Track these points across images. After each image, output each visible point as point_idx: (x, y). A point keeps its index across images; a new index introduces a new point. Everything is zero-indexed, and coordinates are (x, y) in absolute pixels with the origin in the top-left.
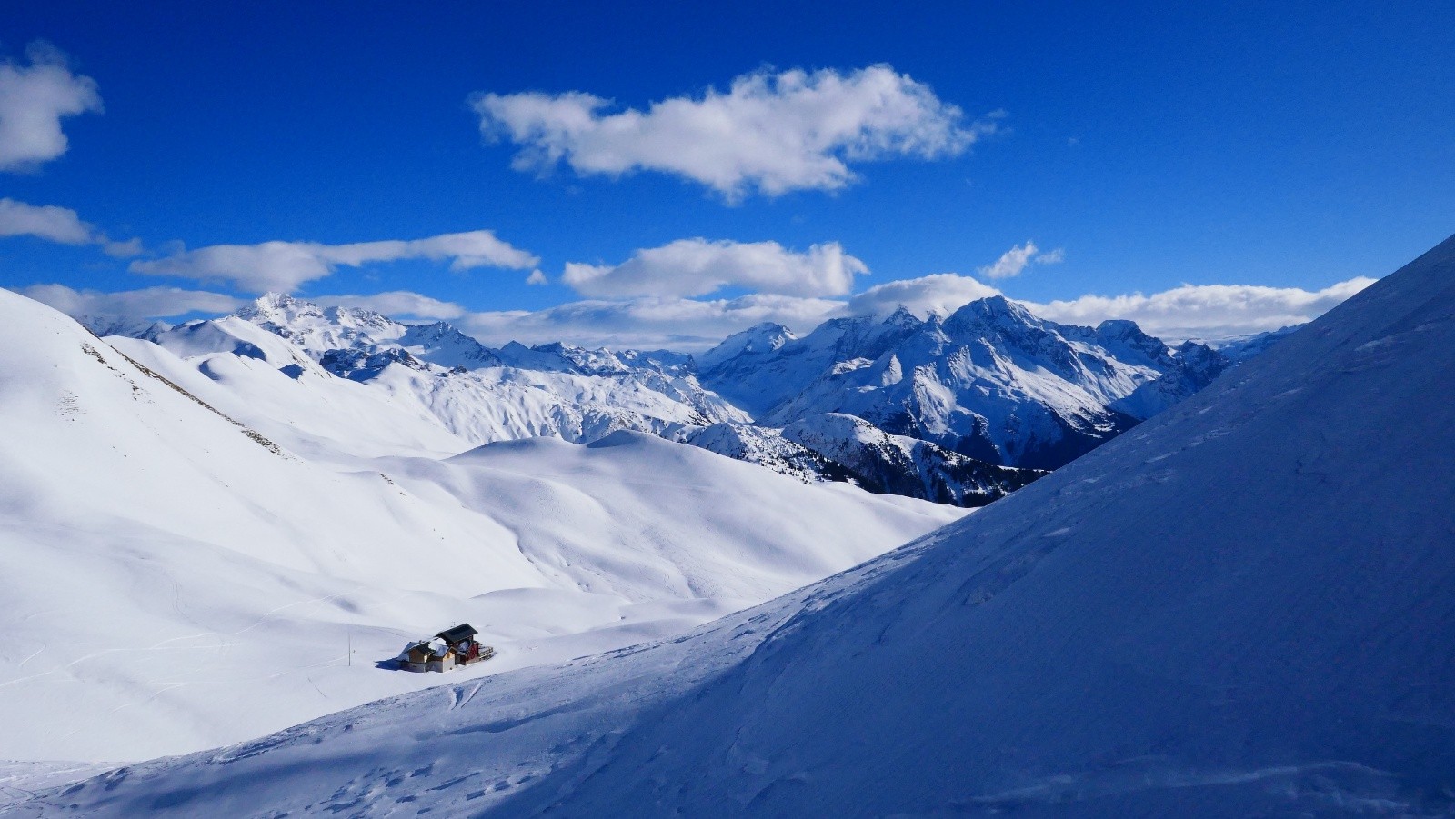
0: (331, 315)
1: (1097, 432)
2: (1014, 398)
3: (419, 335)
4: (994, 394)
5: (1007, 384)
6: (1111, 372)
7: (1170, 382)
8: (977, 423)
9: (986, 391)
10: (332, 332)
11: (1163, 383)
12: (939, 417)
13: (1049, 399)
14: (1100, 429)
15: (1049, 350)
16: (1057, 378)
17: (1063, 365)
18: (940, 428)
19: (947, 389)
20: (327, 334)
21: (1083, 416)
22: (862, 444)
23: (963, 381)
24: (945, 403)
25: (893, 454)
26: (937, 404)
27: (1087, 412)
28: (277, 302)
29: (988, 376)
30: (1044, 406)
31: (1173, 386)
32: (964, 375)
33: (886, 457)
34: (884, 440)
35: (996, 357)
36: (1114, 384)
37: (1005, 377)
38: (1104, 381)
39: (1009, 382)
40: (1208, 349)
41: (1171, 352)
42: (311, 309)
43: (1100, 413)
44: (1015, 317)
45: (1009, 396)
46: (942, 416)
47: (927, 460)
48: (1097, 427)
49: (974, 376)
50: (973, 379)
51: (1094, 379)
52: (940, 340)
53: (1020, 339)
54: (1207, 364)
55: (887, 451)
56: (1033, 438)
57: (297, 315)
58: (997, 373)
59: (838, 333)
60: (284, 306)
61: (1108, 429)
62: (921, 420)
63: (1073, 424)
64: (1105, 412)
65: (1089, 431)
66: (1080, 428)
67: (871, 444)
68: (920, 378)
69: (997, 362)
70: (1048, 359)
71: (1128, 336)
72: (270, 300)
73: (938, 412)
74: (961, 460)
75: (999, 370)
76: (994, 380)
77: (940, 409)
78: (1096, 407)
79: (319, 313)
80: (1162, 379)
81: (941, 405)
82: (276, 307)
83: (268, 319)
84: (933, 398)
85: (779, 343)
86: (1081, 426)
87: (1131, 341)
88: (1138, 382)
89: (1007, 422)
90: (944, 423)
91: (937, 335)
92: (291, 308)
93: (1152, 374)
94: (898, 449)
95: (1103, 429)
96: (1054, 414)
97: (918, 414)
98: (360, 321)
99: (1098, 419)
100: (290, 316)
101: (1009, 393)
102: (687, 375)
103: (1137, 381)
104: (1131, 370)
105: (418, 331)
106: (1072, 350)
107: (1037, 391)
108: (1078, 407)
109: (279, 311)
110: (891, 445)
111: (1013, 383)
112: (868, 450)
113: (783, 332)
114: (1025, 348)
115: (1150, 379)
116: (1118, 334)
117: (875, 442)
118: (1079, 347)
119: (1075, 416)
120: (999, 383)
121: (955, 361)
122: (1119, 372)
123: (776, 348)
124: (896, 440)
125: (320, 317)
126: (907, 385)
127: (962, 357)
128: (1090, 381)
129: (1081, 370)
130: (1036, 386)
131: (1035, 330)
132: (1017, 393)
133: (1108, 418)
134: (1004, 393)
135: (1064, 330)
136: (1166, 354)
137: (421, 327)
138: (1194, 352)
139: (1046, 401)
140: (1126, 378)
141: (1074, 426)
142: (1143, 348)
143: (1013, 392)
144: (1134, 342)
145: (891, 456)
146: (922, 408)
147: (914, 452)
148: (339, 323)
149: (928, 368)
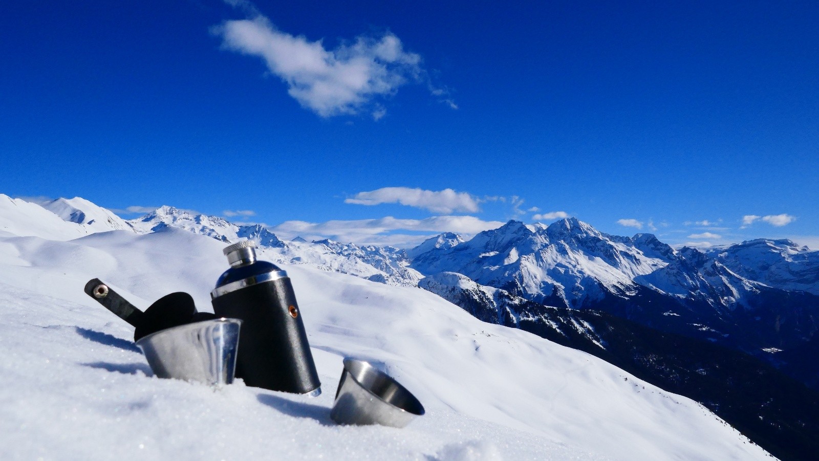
0: (198, 220)
1: (627, 296)
2: (578, 274)
3: (245, 232)
4: (566, 272)
5: (575, 267)
6: (637, 261)
7: (672, 269)
8: (556, 289)
9: (562, 270)
10: (196, 229)
11: (668, 270)
12: (534, 285)
13: (600, 276)
14: (628, 294)
15: (602, 249)
16: (607, 264)
17: (610, 257)
18: (534, 290)
19: (540, 269)
20: (193, 229)
21: (619, 286)
22: (462, 289)
23: (550, 265)
24: (538, 277)
25: (481, 296)
26: (533, 277)
27: (622, 284)
28: (168, 211)
29: (564, 262)
30: (595, 280)
31: (675, 271)
32: (550, 261)
33: (476, 297)
34: (476, 288)
35: (569, 251)
36: (640, 270)
37: (574, 263)
38: (634, 267)
39: (576, 265)
40: (697, 251)
41: (675, 253)
42: (186, 215)
43: (630, 285)
44: (584, 230)
45: (575, 273)
46: (536, 284)
47: (501, 300)
48: (628, 293)
49: (555, 261)
50: (555, 264)
51: (628, 266)
52: (539, 241)
53: (586, 242)
54: (696, 260)
55: (477, 294)
56: (588, 298)
57: (178, 218)
58: (569, 261)
59: (487, 239)
60: (172, 213)
61: (633, 294)
62: (523, 285)
63: (612, 290)
64: (632, 284)
65: (622, 295)
66: (617, 293)
67: (467, 290)
68: (523, 262)
69: (569, 254)
70: (602, 254)
71: (650, 243)
72: (164, 210)
73: (534, 282)
74: (521, 301)
75: (570, 258)
76: (567, 265)
77: (535, 280)
78: (628, 282)
79: (190, 218)
80: (668, 266)
81: (535, 277)
82: (167, 214)
83: (161, 220)
84: (531, 274)
85: (455, 244)
86: (618, 292)
87: (652, 246)
88: (654, 269)
89: (573, 288)
90: (537, 288)
91: (537, 239)
92: (175, 214)
93: (662, 264)
94: (484, 293)
95: (631, 294)
96: (600, 285)
97: (522, 283)
98: (213, 223)
99: (628, 288)
100: (175, 219)
101: (575, 272)
102: (401, 261)
103: (653, 267)
104: (650, 261)
105: (245, 230)
106: (615, 249)
107: (592, 272)
108: (616, 281)
109: (169, 216)
110: (480, 291)
111: (578, 267)
112: (466, 293)
113: (457, 238)
114: (588, 247)
115: (661, 267)
116: (645, 241)
117: (470, 289)
118: (621, 247)
119: (614, 286)
120: (570, 266)
121: (545, 253)
122: (643, 263)
123: (453, 246)
124: (483, 288)
125: (191, 220)
126: (517, 266)
127: (550, 251)
128: (626, 267)
129: (620, 261)
130: (593, 269)
131: (595, 237)
132: (580, 272)
133: (634, 288)
134: (573, 272)
135: (612, 238)
136: (672, 253)
137: (246, 227)
138: (689, 252)
139: (597, 277)
140: (647, 265)
141: (613, 292)
142: (659, 249)
143: (578, 271)
144: (653, 246)
145: (479, 297)
146: (524, 279)
147: (494, 295)
148: (200, 224)
149: (529, 257)
